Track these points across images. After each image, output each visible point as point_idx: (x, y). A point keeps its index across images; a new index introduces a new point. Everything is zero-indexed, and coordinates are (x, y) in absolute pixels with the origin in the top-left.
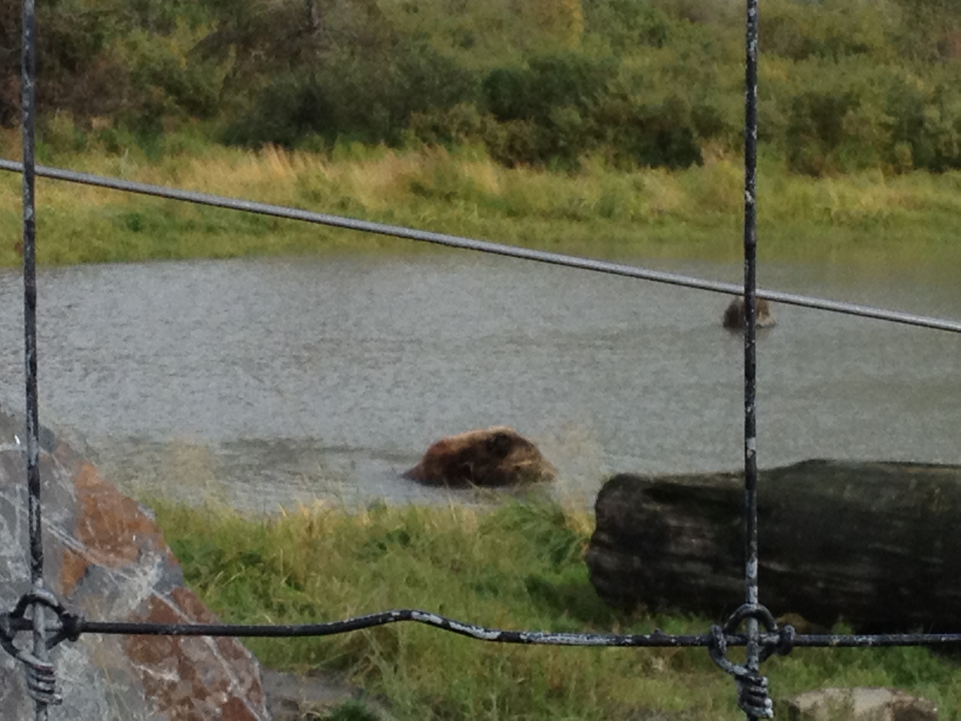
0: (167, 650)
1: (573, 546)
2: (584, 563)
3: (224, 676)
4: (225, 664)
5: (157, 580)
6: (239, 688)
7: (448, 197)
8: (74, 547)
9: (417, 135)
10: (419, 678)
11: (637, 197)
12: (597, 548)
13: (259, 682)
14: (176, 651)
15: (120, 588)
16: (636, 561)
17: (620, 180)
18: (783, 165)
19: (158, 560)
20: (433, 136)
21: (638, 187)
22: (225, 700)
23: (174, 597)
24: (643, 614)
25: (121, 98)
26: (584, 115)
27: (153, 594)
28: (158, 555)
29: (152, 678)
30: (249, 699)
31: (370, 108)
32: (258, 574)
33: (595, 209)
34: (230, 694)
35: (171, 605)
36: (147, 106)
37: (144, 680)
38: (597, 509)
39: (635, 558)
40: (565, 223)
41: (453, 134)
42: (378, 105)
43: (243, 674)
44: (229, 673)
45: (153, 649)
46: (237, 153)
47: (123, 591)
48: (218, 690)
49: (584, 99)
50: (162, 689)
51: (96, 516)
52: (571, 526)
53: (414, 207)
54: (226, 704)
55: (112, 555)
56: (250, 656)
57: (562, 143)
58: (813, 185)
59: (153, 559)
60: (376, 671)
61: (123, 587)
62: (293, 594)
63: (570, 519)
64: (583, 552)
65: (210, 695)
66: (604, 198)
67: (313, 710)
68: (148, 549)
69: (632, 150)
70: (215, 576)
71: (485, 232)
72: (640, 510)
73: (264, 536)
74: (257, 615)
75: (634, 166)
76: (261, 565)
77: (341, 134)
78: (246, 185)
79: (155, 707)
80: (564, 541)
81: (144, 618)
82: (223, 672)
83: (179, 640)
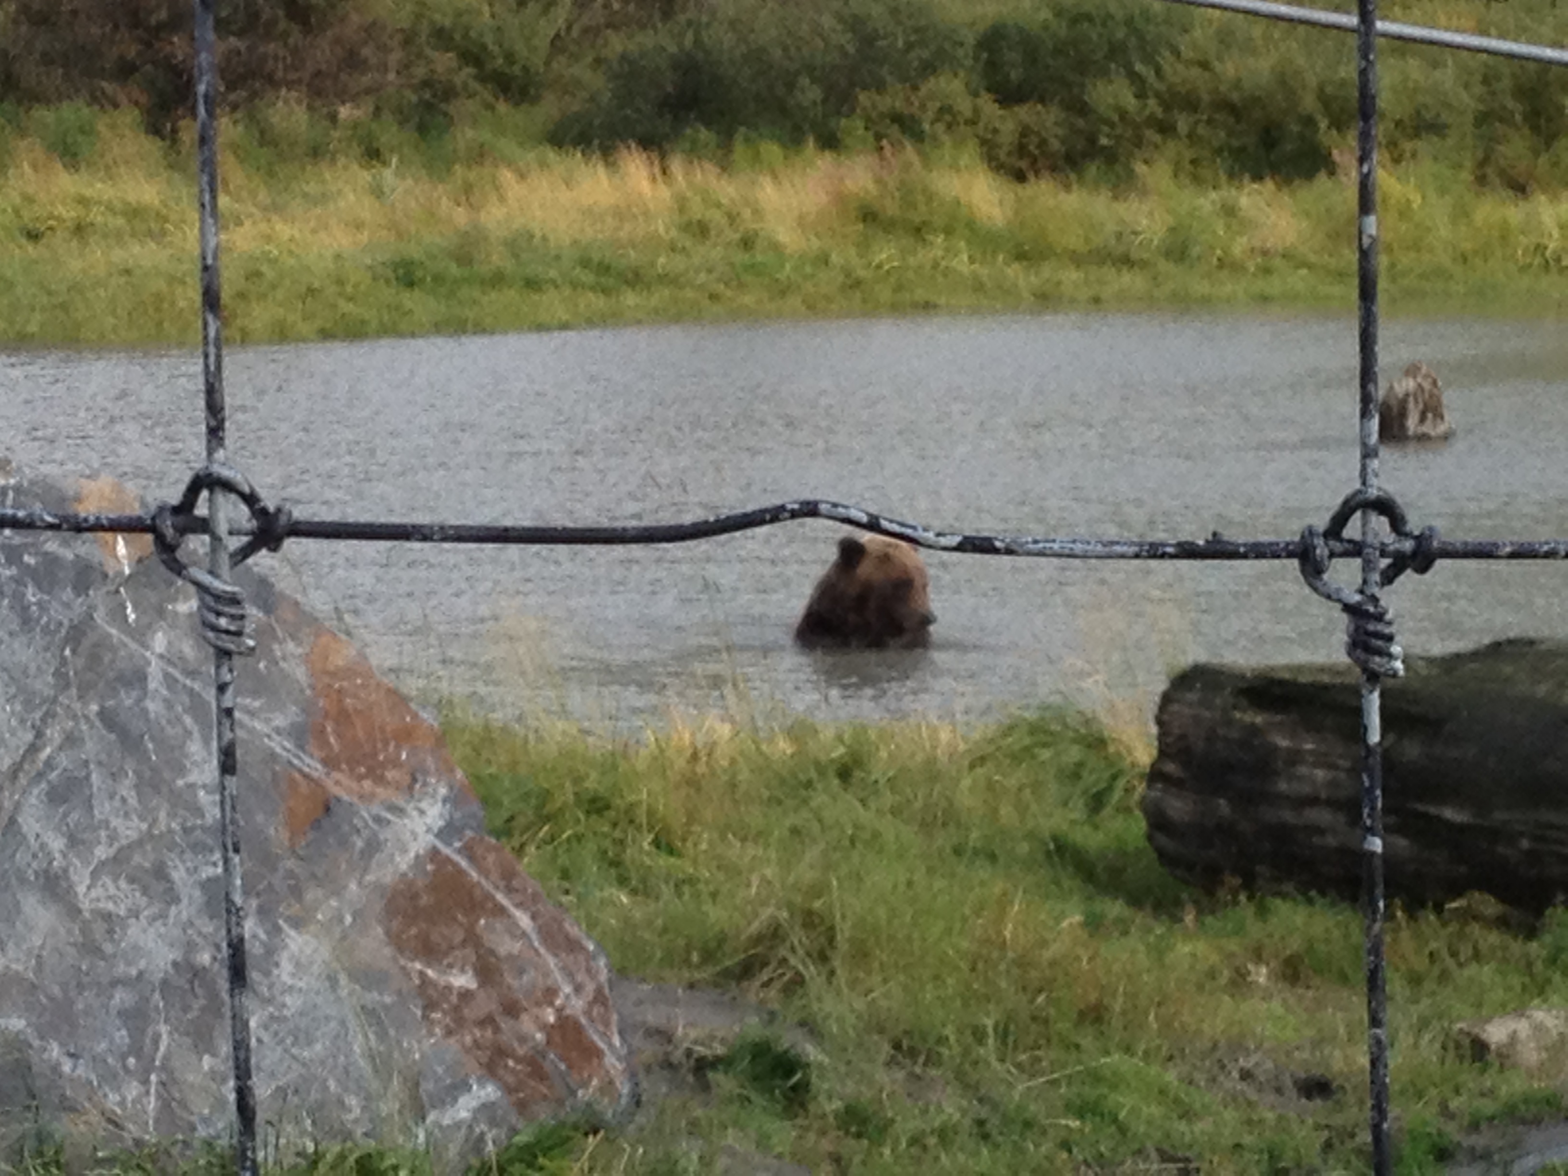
0: (458, 938)
1: (1121, 783)
2: (1138, 813)
3: (549, 982)
4: (551, 961)
5: (441, 823)
6: (574, 1000)
7: (918, 231)
8: (306, 770)
9: (867, 128)
10: (867, 992)
11: (1228, 227)
12: (1159, 786)
13: (607, 991)
14: (472, 939)
15: (382, 837)
16: (1223, 806)
17: (1202, 201)
18: (1466, 176)
19: (443, 791)
20: (894, 130)
21: (1229, 211)
22: (552, 1019)
23: (468, 851)
24: (1235, 893)
25: (386, 70)
26: (1140, 95)
27: (434, 847)
28: (442, 783)
29: (433, 984)
30: (590, 1019)
31: (791, 86)
32: (606, 829)
33: (1158, 247)
34: (559, 1011)
35: (464, 863)
36: (426, 84)
37: (420, 987)
38: (1159, 722)
39: (1222, 801)
40: (1109, 272)
41: (926, 126)
42: (804, 81)
43: (580, 977)
44: (558, 976)
45: (435, 937)
46: (576, 158)
47: (386, 840)
48: (538, 1004)
49: (1139, 67)
50: (449, 1002)
51: (343, 717)
52: (1119, 753)
53: (864, 246)
54: (552, 1026)
55: (368, 783)
56: (591, 947)
57: (1104, 141)
58: (1517, 205)
59: (435, 790)
60: (799, 981)
61: (388, 834)
62: (663, 861)
63: (1117, 741)
64: (1136, 796)
65: (525, 1010)
66: (1172, 230)
67: (695, 1042)
68: (426, 772)
69: (1219, 151)
70: (537, 833)
71: (979, 287)
72: (1230, 723)
73: (615, 767)
74: (606, 894)
75: (1223, 178)
76: (612, 814)
77: (742, 129)
78: (588, 212)
79: (437, 1030)
80: (1107, 775)
81: (420, 883)
82: (547, 974)
83: (477, 920)
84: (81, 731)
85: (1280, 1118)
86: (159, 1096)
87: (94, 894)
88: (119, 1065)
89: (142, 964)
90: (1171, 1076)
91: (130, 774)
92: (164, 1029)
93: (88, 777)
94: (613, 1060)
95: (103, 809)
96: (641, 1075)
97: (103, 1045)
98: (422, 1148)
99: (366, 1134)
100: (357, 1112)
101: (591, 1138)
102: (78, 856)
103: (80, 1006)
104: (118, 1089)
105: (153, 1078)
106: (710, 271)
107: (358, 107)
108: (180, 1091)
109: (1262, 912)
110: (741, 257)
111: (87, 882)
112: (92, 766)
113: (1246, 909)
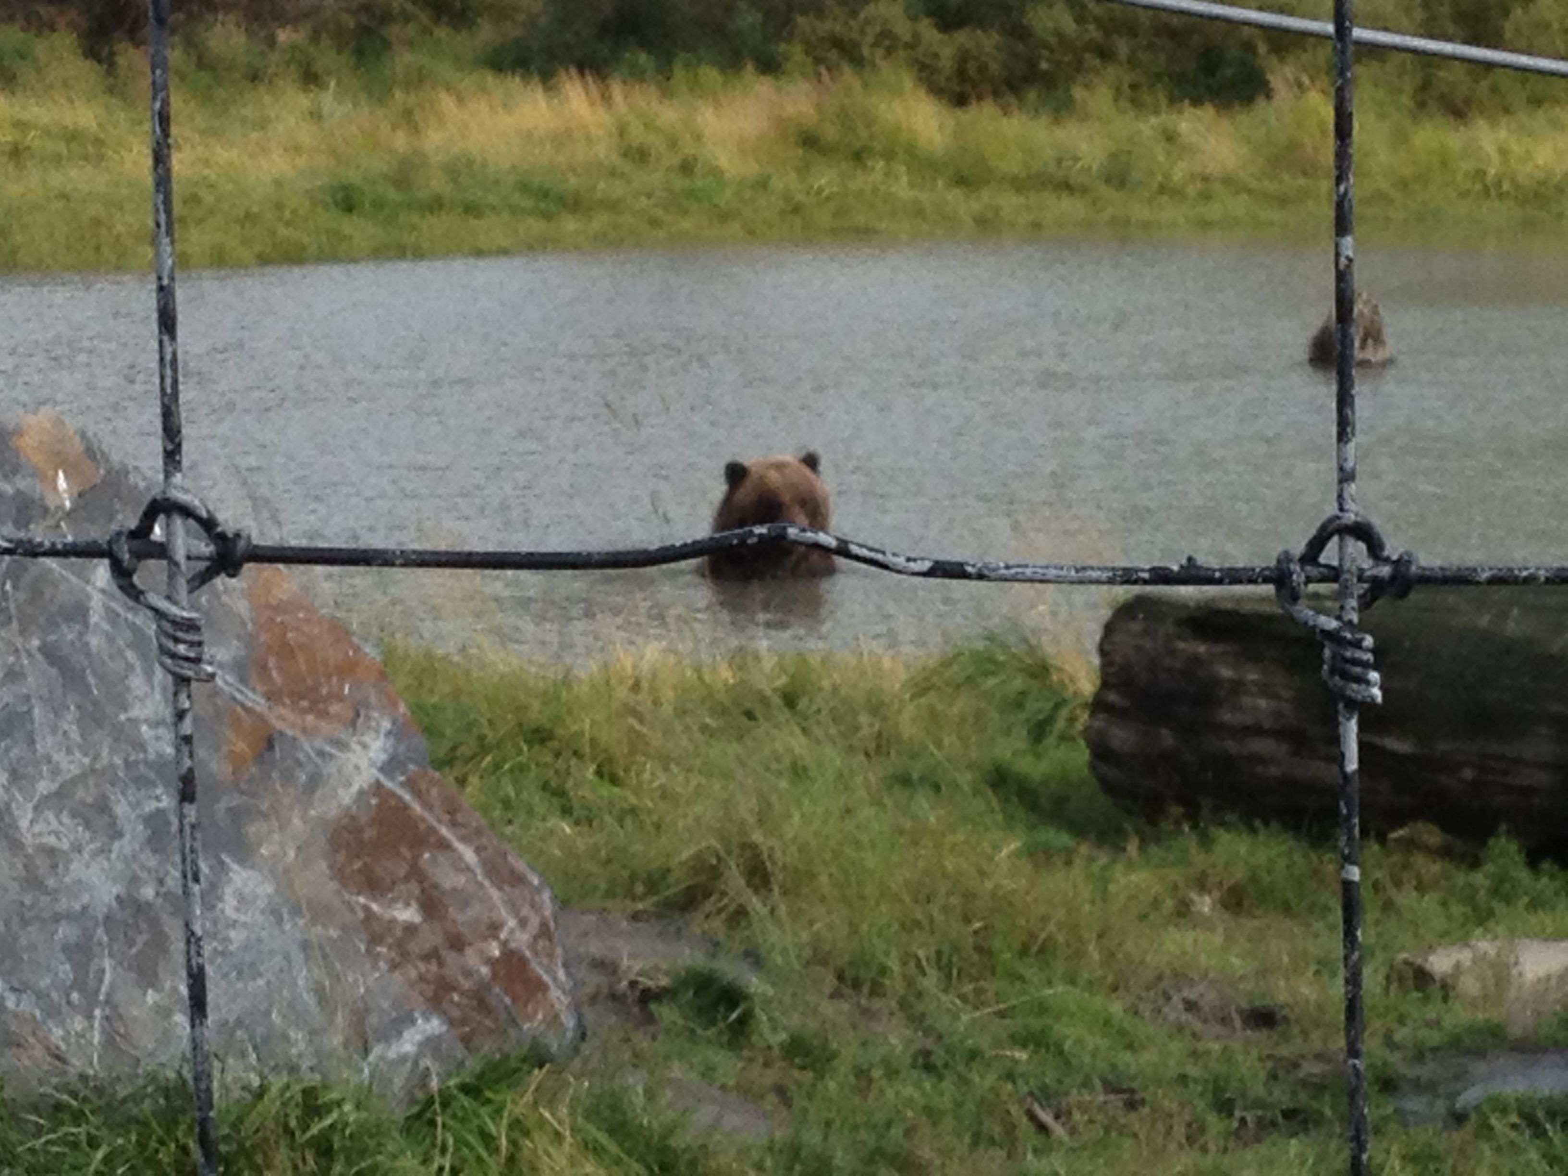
0: (402, 873)
1: (1064, 713)
2: (1082, 743)
3: (495, 914)
4: (495, 894)
5: (383, 757)
6: (518, 933)
7: (858, 157)
8: (250, 704)
9: (806, 53)
10: (811, 924)
11: (1168, 154)
12: (1103, 715)
13: (552, 925)
14: (416, 873)
15: (325, 772)
16: (1167, 738)
17: (1142, 126)
18: (1406, 100)
19: (386, 725)
20: (833, 55)
21: (1170, 137)
22: (497, 953)
23: (411, 785)
24: (1178, 823)
26: (1080, 20)
27: (378, 782)
28: (386, 717)
29: (377, 917)
30: (536, 954)
31: (729, 10)
32: (549, 759)
33: (1098, 172)
34: (504, 944)
35: (407, 797)
37: (364, 920)
38: (1102, 651)
39: (1164, 732)
40: (1048, 197)
41: (866, 51)
42: (743, 4)
43: (525, 911)
44: (502, 910)
45: (379, 871)
46: (515, 82)
47: (329, 775)
48: (485, 939)
50: (393, 935)
51: (286, 652)
52: (1062, 682)
53: (803, 170)
54: (497, 960)
55: (310, 718)
56: (536, 882)
57: (1044, 65)
58: (1456, 132)
59: (378, 724)
60: (741, 913)
61: (331, 769)
62: (606, 791)
63: (1060, 670)
64: (1079, 726)
65: (470, 944)
66: (1113, 156)
67: (640, 974)
68: (368, 706)
69: (1158, 77)
70: (480, 762)
71: (919, 213)
72: (1172, 652)
73: (558, 698)
74: (549, 824)
75: (1163, 102)
76: (555, 744)
77: (682, 54)
78: (528, 136)
79: (382, 964)
80: (1049, 705)
81: (364, 819)
82: (492, 908)
83: (421, 855)
84: (22, 666)
85: (1225, 1048)
86: (103, 1032)
87: (37, 828)
88: (64, 1002)
89: (86, 898)
90: (1116, 1008)
91: (72, 708)
92: (107, 964)
93: (29, 711)
94: (559, 993)
95: (46, 743)
96: (586, 1009)
97: (48, 981)
98: (366, 1083)
99: (312, 1069)
100: (302, 1046)
101: (536, 1071)
102: (20, 790)
103: (23, 942)
104: (62, 1024)
105: (97, 1012)
106: (649, 196)
107: (296, 31)
108: (126, 1026)
109: (1206, 842)
110: (679, 183)
111: (30, 815)
112: (33, 701)
113: (1189, 841)
